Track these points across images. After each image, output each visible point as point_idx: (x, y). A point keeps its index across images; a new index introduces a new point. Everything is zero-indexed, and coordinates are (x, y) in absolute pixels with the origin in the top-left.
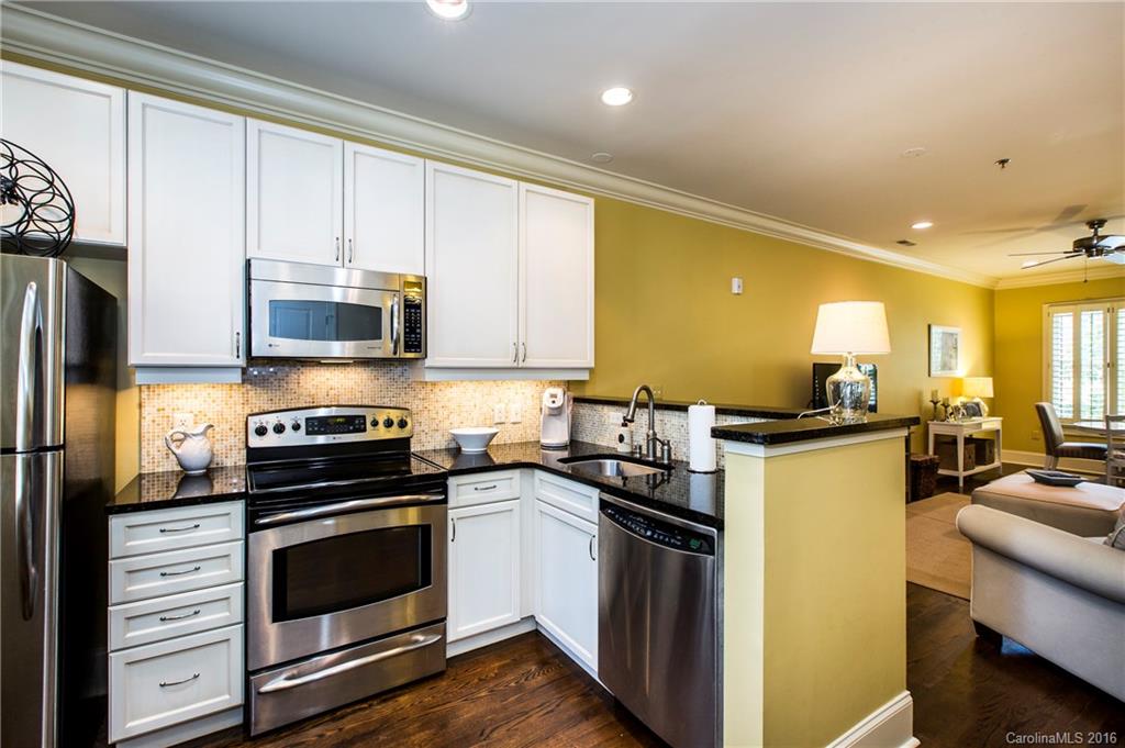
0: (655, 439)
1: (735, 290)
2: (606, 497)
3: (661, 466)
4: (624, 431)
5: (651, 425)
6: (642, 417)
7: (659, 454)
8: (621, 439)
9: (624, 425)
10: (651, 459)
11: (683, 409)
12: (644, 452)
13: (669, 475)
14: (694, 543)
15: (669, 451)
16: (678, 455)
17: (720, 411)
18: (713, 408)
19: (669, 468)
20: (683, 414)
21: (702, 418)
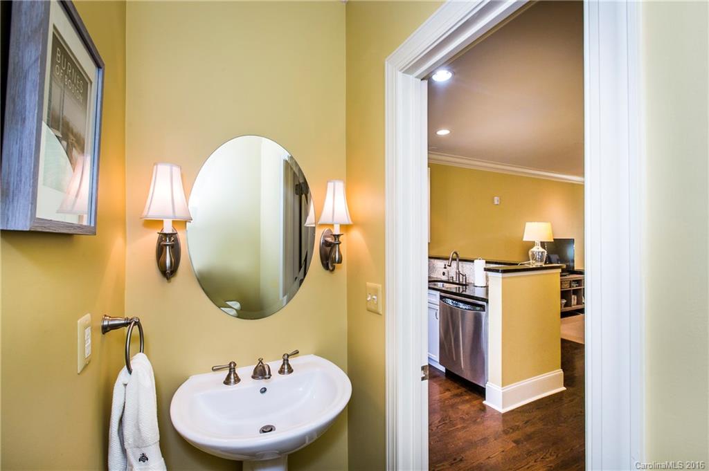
0: (459, 273)
1: (496, 203)
2: (443, 294)
3: (463, 285)
4: (445, 270)
5: (458, 268)
6: (454, 264)
7: (461, 280)
8: (444, 274)
9: (445, 268)
10: (458, 282)
11: (472, 261)
12: (455, 279)
13: (466, 288)
14: (478, 308)
15: (466, 278)
16: (470, 280)
17: (487, 262)
18: (484, 261)
19: (466, 285)
20: (472, 263)
21: (480, 264)
